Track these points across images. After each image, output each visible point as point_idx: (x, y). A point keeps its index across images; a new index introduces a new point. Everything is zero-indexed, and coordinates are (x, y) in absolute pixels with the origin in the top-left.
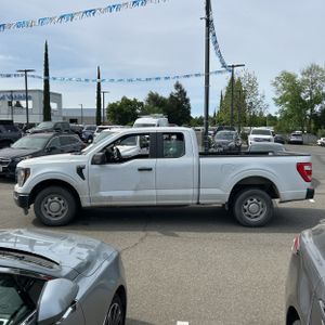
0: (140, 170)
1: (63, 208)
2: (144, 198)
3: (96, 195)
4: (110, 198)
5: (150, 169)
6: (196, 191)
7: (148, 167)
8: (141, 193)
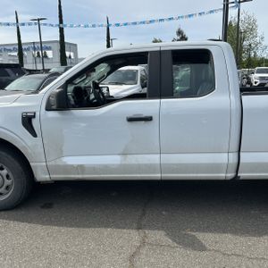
0: (131, 120)
1: (8, 182)
2: (139, 168)
3: (59, 162)
4: (81, 168)
5: (149, 119)
6: (233, 158)
7: (145, 114)
8: (133, 160)
